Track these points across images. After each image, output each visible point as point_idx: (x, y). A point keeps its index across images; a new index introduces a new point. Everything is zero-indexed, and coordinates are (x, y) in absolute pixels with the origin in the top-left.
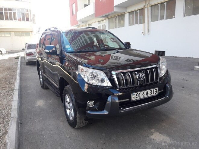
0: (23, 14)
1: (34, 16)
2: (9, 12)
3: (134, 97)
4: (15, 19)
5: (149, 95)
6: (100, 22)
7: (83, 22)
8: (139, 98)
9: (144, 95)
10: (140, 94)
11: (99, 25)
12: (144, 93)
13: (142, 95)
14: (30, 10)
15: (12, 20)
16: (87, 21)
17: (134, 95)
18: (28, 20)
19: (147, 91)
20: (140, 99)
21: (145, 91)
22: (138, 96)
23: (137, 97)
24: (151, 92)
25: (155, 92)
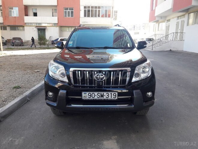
0: (106, 11)
1: (117, 12)
2: (95, 10)
3: (86, 96)
4: (99, 16)
5: (105, 98)
6: (179, 18)
7: (161, 18)
8: (91, 98)
9: (99, 97)
10: (93, 94)
11: (178, 21)
12: (99, 94)
13: (96, 96)
14: (113, 7)
15: (96, 17)
16: (166, 17)
17: (86, 94)
18: (109, 16)
19: (102, 93)
20: (93, 99)
21: (100, 93)
22: (91, 95)
23: (90, 97)
24: (108, 95)
25: (113, 96)
